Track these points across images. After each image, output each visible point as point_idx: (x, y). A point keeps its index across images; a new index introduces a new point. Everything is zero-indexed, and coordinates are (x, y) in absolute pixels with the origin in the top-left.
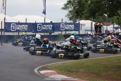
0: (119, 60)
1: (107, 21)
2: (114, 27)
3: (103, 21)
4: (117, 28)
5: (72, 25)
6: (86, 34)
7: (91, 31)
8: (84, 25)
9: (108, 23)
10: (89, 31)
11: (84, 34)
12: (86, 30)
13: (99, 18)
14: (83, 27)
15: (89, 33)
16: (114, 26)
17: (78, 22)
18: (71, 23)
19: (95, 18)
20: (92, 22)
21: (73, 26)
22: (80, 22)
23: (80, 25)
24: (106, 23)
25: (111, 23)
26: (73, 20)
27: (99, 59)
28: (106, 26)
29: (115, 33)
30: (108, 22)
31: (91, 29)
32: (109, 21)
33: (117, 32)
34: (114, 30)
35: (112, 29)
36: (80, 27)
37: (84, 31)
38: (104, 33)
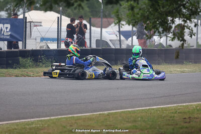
0: (135, 121)
1: (101, 14)
2: (119, 31)
3: (89, 14)
4: (128, 35)
5: (6, 25)
6: (43, 50)
7: (58, 40)
8: (38, 24)
9: (105, 20)
10: (52, 40)
11: (38, 48)
12: (43, 39)
13: (80, 5)
14: (34, 29)
15: (53, 46)
16: (121, 29)
17: (21, 17)
18: (3, 19)
19: (69, 5)
20: (59, 16)
21: (9, 26)
22: (27, 15)
23: (28, 24)
24: (99, 20)
25: (112, 20)
26: (7, 10)
27: (79, 118)
28: (99, 29)
29: (124, 46)
30: (105, 16)
31: (56, 37)
32: (106, 14)
33: (128, 45)
34: (120, 40)
35: (114, 37)
36: (28, 29)
37: (39, 40)
38: (94, 46)
